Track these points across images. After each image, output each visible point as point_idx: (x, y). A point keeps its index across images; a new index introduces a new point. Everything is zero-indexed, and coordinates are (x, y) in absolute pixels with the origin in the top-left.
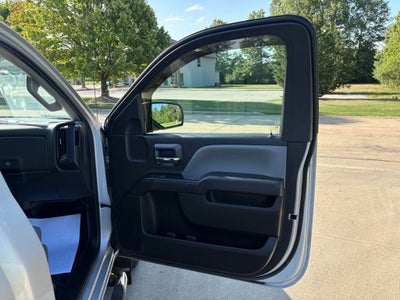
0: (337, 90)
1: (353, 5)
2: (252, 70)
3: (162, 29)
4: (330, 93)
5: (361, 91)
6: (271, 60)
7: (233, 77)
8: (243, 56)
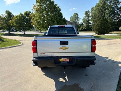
0: (110, 33)
1: (116, 9)
2: (86, 27)
3: (64, 18)
4: (108, 34)
5: (117, 33)
6: (91, 24)
7: (80, 29)
8: (83, 23)
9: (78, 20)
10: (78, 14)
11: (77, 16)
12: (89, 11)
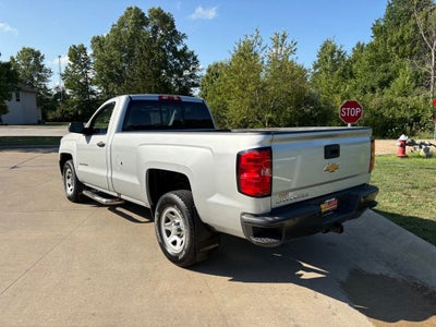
7: (57, 114)
8: (68, 92)
9: (42, 79)
10: (37, 54)
11: (37, 62)
12: (85, 49)
